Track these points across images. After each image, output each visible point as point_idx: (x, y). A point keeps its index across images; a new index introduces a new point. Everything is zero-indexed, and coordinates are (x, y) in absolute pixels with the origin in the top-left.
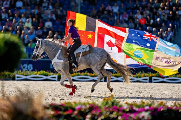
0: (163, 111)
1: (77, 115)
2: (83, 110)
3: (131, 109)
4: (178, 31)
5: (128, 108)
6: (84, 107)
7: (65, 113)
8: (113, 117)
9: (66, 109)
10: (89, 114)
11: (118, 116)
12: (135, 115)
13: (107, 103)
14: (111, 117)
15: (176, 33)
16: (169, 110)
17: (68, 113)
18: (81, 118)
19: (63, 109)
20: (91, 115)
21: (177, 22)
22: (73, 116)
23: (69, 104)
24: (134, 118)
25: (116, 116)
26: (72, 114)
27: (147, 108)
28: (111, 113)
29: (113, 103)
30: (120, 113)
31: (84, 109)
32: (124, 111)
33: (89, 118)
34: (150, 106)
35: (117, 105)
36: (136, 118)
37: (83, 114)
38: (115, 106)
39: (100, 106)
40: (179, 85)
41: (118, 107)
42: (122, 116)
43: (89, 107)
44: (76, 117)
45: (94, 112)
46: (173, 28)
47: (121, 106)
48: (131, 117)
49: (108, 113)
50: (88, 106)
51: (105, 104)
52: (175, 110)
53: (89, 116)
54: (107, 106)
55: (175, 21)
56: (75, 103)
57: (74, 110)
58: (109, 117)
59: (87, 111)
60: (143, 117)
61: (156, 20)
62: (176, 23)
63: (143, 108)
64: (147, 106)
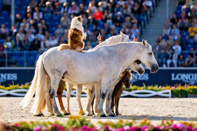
3: (105, 130)
4: (145, 28)
5: (102, 128)
6: (44, 128)
13: (74, 122)
15: (144, 30)
16: (156, 130)
21: (144, 16)
27: (127, 128)
29: (82, 123)
35: (87, 125)
38: (84, 126)
39: (66, 127)
41: (89, 127)
43: (52, 127)
46: (139, 23)
47: (93, 126)
50: (50, 126)
51: (71, 123)
55: (141, 15)
61: (115, 14)
62: (142, 17)
63: (122, 129)
64: (126, 125)
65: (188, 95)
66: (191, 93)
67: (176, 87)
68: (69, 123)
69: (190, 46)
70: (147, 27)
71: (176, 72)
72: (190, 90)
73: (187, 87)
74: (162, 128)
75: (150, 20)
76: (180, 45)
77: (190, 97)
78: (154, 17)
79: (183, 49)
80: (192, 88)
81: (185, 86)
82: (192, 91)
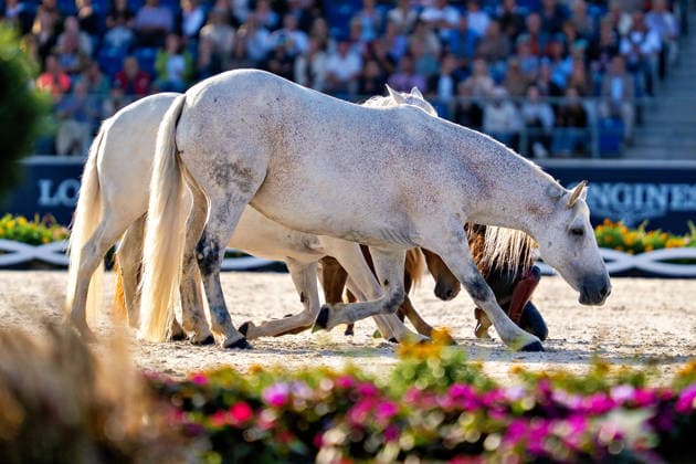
1: (273, 430)
2: (299, 406)
3: (542, 400)
5: (527, 393)
6: (303, 392)
7: (215, 424)
8: (461, 440)
9: (215, 406)
10: (333, 427)
11: (484, 436)
12: (578, 429)
13: (421, 370)
14: (448, 441)
17: (230, 419)
18: (297, 446)
19: (199, 401)
20: (344, 431)
22: (255, 434)
23: (229, 376)
24: (573, 441)
25: (474, 435)
26: (250, 426)
27: (622, 393)
28: (451, 418)
29: (449, 373)
30: (498, 420)
31: (309, 402)
32: (508, 409)
33: (336, 446)
34: (637, 382)
35: (469, 381)
36: (581, 442)
37: (304, 427)
38: (459, 385)
39: (387, 388)
41: (477, 389)
42: (505, 433)
43: (333, 390)
44: (271, 443)
45: (359, 416)
47: (492, 387)
48: (558, 438)
49: (434, 421)
50: (326, 386)
51: (407, 375)
53: (335, 436)
54: (421, 385)
56: (257, 370)
57: (256, 405)
58: (441, 440)
59: (323, 410)
60: (618, 437)
63: (604, 397)
64: (620, 384)
68: (399, 373)
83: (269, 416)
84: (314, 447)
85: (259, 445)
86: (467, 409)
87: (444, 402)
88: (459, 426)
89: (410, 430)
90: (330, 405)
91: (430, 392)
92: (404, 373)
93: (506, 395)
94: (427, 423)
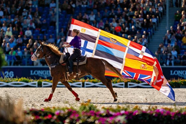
0: (138, 115)
1: (56, 120)
2: (62, 115)
3: (107, 114)
4: (151, 38)
5: (105, 112)
6: (62, 112)
7: (45, 118)
8: (91, 121)
9: (46, 114)
10: (67, 119)
11: (95, 120)
12: (111, 119)
13: (85, 108)
14: (88, 122)
15: (150, 40)
16: (144, 114)
17: (48, 118)
18: (60, 122)
19: (43, 114)
20: (69, 120)
21: (150, 29)
22: (52, 121)
23: (49, 109)
24: (110, 122)
25: (93, 120)
26: (52, 119)
27: (123, 112)
28: (89, 117)
29: (90, 108)
30: (98, 117)
31: (63, 114)
32: (101, 115)
33: (68, 123)
34: (126, 110)
35: (94, 110)
36: (112, 122)
37: (62, 118)
38: (92, 111)
39: (78, 111)
40: (153, 90)
41: (95, 111)
42: (99, 120)
43: (68, 112)
44: (55, 122)
45: (72, 117)
46: (147, 35)
47: (98, 111)
48: (107, 121)
49: (86, 118)
50: (66, 111)
51: (82, 109)
52: (149, 114)
53: (67, 121)
54: (85, 111)
55: (149, 28)
56: (54, 108)
57: (53, 115)
58: (87, 121)
60: (119, 121)
61: (130, 28)
62: (149, 30)
63: (119, 113)
64: (122, 110)
65: (181, 86)
66: (183, 85)
67: (172, 80)
68: (81, 108)
69: (183, 50)
70: (153, 37)
71: (174, 69)
72: (182, 83)
73: (179, 80)
74: (149, 112)
75: (155, 32)
76: (176, 50)
77: (182, 87)
78: (158, 30)
79: (178, 53)
80: (183, 81)
81: (178, 79)
82: (183, 83)
83: (55, 117)
84: (63, 123)
85: (53, 122)
86: (92, 115)
87: (89, 114)
88: (90, 119)
89: (81, 119)
90: (67, 115)
91: (86, 112)
92: (82, 108)
93: (101, 112)
94: (85, 118)
